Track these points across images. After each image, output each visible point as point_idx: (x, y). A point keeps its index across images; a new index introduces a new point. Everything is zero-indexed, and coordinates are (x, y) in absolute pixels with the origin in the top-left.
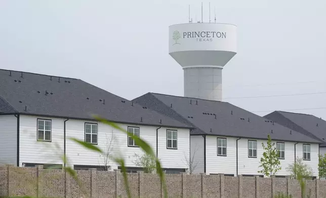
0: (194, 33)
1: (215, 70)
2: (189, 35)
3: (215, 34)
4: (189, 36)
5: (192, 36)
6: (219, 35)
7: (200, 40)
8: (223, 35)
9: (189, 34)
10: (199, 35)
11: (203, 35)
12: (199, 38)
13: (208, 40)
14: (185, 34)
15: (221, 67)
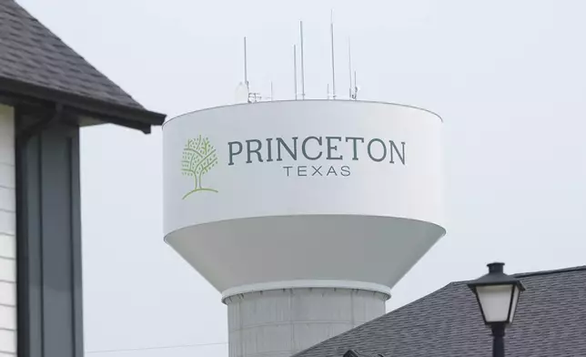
0: (274, 144)
1: (359, 299)
2: (250, 150)
3: (361, 147)
4: (254, 156)
5: (265, 156)
6: (377, 150)
7: (301, 171)
8: (395, 151)
9: (254, 146)
10: (295, 148)
11: (313, 148)
12: (295, 164)
13: (332, 171)
14: (236, 148)
15: (383, 288)
